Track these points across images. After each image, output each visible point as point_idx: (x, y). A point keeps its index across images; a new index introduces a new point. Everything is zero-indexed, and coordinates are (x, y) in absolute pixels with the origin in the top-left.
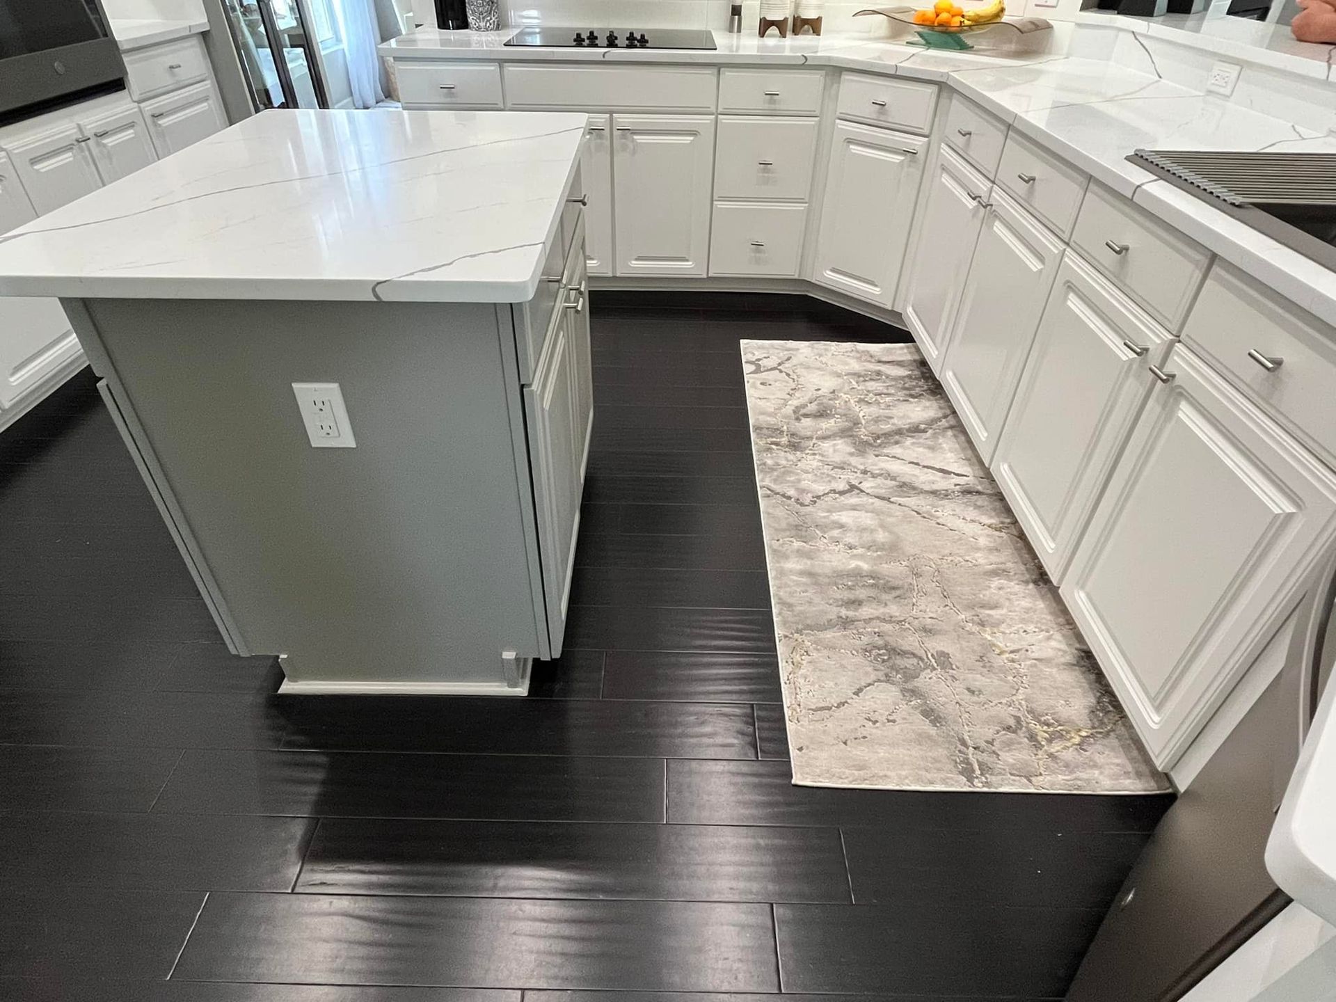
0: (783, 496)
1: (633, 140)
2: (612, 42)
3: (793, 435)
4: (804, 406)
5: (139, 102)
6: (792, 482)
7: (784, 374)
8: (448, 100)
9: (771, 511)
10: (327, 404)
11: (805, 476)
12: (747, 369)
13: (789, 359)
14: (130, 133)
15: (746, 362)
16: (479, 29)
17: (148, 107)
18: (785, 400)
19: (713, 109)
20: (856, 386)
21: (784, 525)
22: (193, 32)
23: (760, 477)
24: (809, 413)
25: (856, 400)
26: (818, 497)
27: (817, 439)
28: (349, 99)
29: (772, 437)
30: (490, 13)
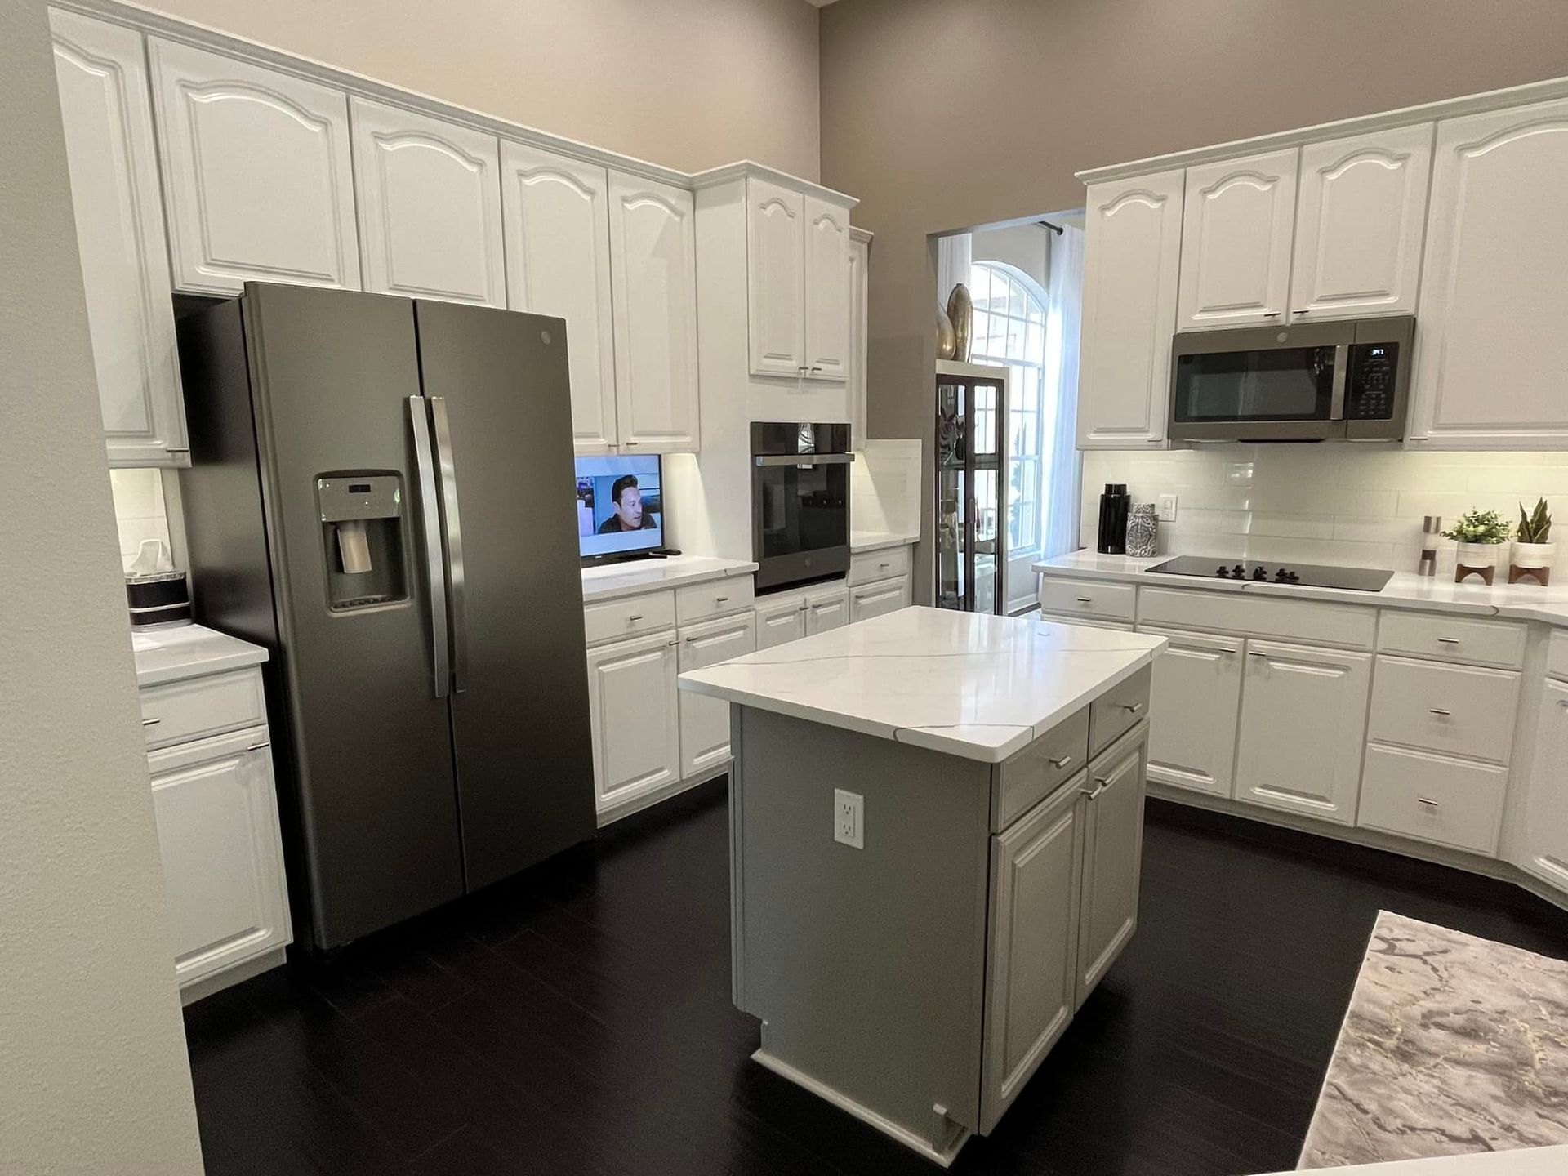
0: (1357, 1106)
1: (1269, 667)
2: (1259, 575)
3: (1406, 1041)
4: (1444, 1014)
5: (850, 587)
6: (1380, 1095)
7: (1429, 968)
8: (1083, 610)
9: (1329, 1116)
10: (852, 809)
11: (1403, 1096)
12: (1373, 944)
13: (1445, 952)
14: (836, 607)
15: (1376, 937)
16: (1134, 555)
17: (856, 591)
18: (1415, 997)
19: (1370, 647)
20: (1548, 1017)
21: (1341, 1140)
22: (907, 542)
23: (1334, 1072)
24: (1448, 1025)
25: (1537, 1034)
26: (1413, 1129)
27: (1445, 1059)
28: (1034, 595)
29: (1374, 1033)
30: (1147, 544)
